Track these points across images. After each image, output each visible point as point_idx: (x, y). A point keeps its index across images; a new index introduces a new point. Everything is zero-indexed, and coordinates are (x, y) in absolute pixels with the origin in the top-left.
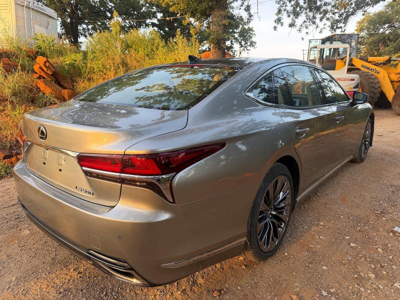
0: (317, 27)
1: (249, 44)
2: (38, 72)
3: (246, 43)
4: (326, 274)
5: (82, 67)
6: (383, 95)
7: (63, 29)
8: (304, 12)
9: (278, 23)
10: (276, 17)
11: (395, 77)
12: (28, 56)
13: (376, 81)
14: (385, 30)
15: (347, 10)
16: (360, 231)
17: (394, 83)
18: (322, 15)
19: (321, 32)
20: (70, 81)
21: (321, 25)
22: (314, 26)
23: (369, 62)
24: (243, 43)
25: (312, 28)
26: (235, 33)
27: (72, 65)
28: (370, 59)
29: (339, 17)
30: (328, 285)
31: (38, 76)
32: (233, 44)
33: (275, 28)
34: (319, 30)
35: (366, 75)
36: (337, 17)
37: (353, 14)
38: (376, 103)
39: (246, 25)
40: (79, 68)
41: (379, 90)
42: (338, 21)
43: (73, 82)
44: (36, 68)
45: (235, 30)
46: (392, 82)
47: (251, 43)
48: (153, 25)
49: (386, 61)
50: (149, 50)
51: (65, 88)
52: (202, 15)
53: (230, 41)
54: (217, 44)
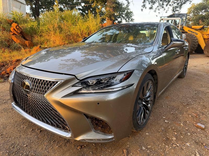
0: (164, 10)
1: (130, 20)
2: (13, 31)
3: (129, 20)
4: (147, 137)
5: (37, 29)
6: (199, 46)
7: (31, 11)
8: (157, 2)
9: (144, 7)
10: (143, 4)
11: (206, 37)
12: (8, 23)
13: (196, 38)
14: (203, 13)
15: (181, 1)
16: (172, 114)
17: (206, 40)
18: (167, 3)
19: (166, 12)
20: (30, 37)
21: (166, 8)
22: (163, 9)
23: (192, 29)
24: (127, 19)
25: (162, 10)
26: (123, 14)
27: (31, 28)
28: (193, 27)
29: (177, 5)
30: (147, 144)
31: (12, 33)
32: (122, 20)
33: (142, 10)
34: (165, 11)
35: (190, 35)
36: (176, 5)
37: (184, 3)
38: (195, 50)
39: (129, 10)
40: (35, 30)
41: (197, 43)
42: (176, 7)
43: (32, 37)
44: (12, 29)
45: (123, 13)
46: (204, 39)
47: (131, 19)
48: (79, 9)
49: (202, 28)
50: (74, 21)
51: (27, 40)
52: (102, 2)
53: (120, 18)
54: (109, 17)
